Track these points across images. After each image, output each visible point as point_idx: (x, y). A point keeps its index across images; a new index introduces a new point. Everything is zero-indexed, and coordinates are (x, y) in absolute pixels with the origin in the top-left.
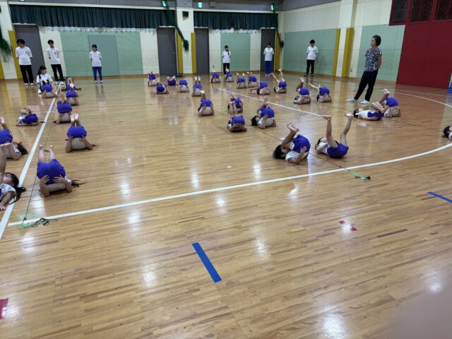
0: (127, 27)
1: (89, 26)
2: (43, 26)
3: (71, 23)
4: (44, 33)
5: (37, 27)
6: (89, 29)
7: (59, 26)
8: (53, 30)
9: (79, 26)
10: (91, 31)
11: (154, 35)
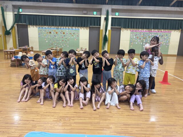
0: (165, 29)
1: (146, 28)
2: (124, 28)
3: (138, 27)
4: (123, 31)
5: (120, 28)
6: (145, 30)
7: (131, 28)
8: (127, 30)
9: (141, 28)
10: (146, 31)
11: (179, 33)
